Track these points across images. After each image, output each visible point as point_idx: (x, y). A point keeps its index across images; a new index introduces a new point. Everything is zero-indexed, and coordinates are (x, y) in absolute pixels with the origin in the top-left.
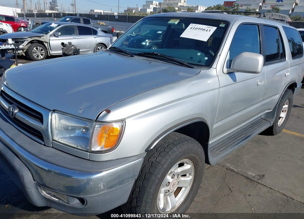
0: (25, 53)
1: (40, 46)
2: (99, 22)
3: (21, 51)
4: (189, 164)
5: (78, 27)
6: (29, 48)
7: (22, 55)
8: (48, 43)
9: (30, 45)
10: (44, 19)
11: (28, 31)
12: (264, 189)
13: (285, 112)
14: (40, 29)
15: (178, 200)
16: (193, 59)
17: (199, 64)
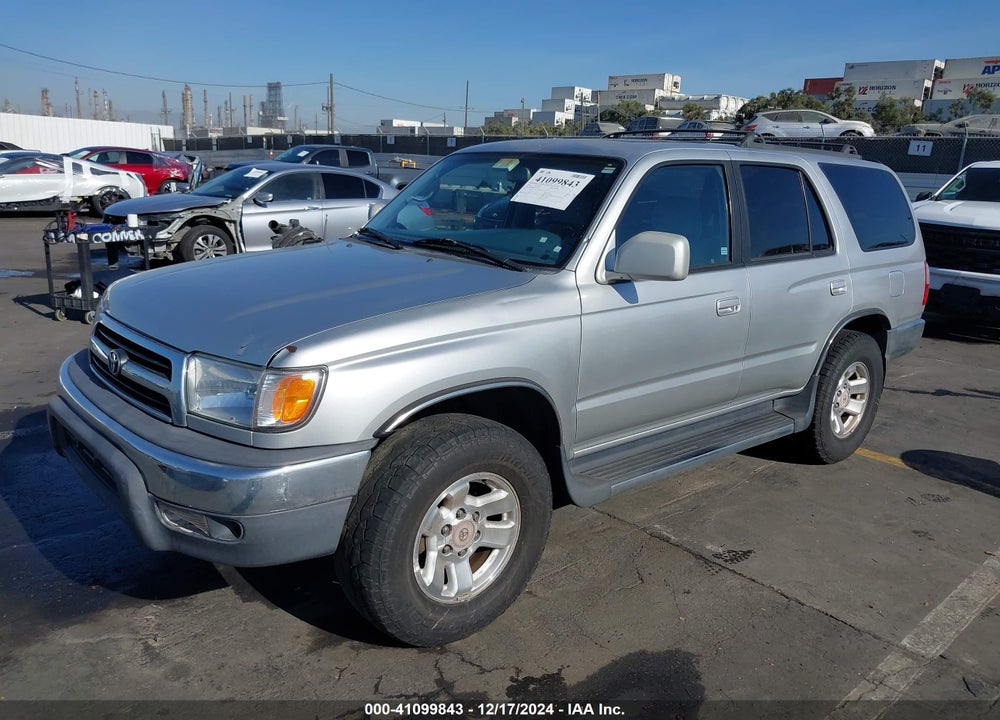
0: (174, 252)
1: (215, 234)
2: (397, 159)
3: (163, 248)
4: (502, 489)
5: (325, 176)
6: (186, 237)
7: (166, 258)
8: (238, 224)
9: (188, 228)
10: (239, 155)
11: (186, 190)
12: (735, 581)
13: (861, 398)
14: (219, 185)
15: (480, 578)
16: (532, 252)
17: (542, 261)
